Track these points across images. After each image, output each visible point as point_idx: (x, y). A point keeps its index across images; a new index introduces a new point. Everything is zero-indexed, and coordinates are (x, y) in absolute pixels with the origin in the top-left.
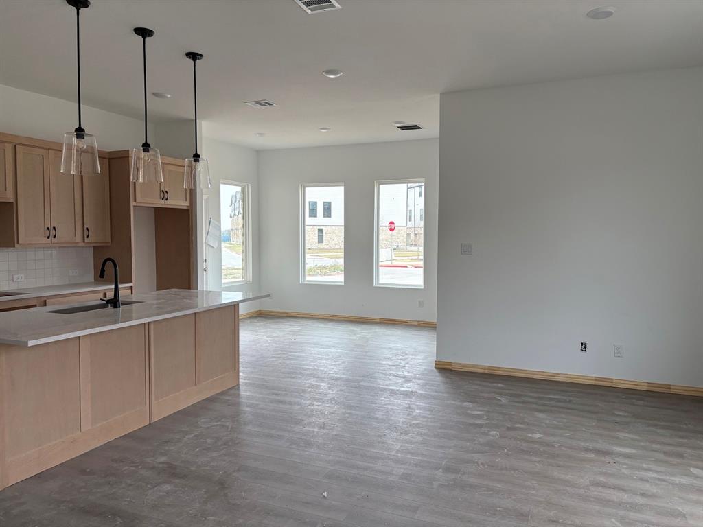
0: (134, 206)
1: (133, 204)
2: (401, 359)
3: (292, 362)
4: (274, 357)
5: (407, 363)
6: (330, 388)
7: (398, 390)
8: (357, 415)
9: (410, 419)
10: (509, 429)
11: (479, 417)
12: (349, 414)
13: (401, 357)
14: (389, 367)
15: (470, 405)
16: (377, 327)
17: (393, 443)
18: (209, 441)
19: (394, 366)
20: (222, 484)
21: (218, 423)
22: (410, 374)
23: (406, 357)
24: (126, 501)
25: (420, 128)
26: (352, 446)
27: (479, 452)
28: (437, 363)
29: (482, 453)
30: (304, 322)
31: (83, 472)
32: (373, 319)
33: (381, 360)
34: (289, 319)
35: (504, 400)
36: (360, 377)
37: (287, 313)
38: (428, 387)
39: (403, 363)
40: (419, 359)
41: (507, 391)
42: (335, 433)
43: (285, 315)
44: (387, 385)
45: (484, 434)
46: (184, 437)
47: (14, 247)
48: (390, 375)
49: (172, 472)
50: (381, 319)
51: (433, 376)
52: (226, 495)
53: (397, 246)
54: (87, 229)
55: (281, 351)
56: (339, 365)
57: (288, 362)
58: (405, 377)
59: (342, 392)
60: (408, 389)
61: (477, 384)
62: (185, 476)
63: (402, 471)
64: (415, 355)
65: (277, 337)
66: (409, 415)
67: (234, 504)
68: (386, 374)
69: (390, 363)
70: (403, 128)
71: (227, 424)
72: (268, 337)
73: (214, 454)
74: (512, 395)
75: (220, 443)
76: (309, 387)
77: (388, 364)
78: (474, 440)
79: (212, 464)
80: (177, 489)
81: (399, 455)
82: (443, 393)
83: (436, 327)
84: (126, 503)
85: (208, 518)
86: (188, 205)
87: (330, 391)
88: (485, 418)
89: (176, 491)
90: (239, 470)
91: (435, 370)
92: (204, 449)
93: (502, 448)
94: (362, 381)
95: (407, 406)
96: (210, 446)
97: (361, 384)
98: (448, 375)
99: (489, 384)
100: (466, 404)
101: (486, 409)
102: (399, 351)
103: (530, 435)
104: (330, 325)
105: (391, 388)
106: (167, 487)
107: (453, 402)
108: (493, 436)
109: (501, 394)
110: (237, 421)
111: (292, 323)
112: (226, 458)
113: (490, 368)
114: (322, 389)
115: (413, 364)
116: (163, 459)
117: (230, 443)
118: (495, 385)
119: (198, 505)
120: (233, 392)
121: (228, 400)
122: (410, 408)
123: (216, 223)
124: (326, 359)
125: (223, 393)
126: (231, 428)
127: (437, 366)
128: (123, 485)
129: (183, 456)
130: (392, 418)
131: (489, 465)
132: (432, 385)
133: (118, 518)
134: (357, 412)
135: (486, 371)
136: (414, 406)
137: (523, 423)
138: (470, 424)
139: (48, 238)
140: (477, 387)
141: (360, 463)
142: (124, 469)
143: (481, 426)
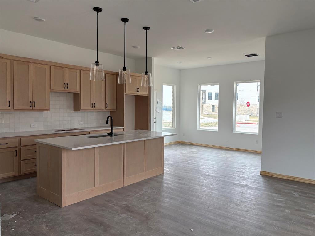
0: (125, 95)
1: (124, 94)
2: (243, 169)
3: (189, 165)
4: (181, 163)
5: (246, 171)
6: (204, 179)
7: (238, 184)
8: (215, 193)
9: (242, 199)
10: (296, 210)
11: (280, 202)
12: (212, 192)
13: (244, 168)
14: (236, 172)
15: (276, 195)
16: (234, 153)
17: (231, 209)
18: (145, 197)
19: (239, 172)
20: (147, 218)
21: (151, 190)
22: (246, 176)
23: (245, 168)
24: (107, 219)
25: (257, 55)
26: (210, 208)
27: (277, 220)
28: (261, 172)
29: (279, 221)
30: (198, 148)
31: (94, 204)
32: (232, 148)
33: (232, 168)
34: (192, 146)
35: (296, 195)
36: (221, 175)
37: (191, 143)
38: (254, 183)
39: (244, 171)
40: (252, 169)
41: (300, 190)
42: (203, 201)
43: (190, 144)
44: (233, 181)
45: (282, 211)
46: (136, 194)
47: (79, 111)
48: (236, 176)
49: (128, 209)
50: (236, 149)
51: (258, 178)
52: (147, 223)
53: (252, 114)
54: (107, 104)
55: (185, 160)
56: (211, 169)
57: (187, 165)
58: (243, 177)
59: (210, 182)
60: (243, 184)
61: (282, 185)
62: (132, 211)
63: (233, 224)
64: (251, 167)
65: (184, 153)
66: (242, 196)
67: (150, 228)
68: (233, 175)
69: (237, 170)
70: (249, 56)
71: (155, 191)
72: (180, 153)
73: (147, 204)
74: (302, 192)
75: (150, 199)
76: (195, 178)
77: (235, 171)
78: (276, 214)
79: (144, 208)
80: (128, 217)
81: (233, 216)
82: (262, 187)
83: (261, 154)
84: (107, 220)
85: (138, 232)
86: (148, 94)
87: (204, 181)
88: (284, 203)
89: (127, 218)
90: (155, 212)
91: (260, 175)
92: (143, 201)
93: (291, 220)
94: (221, 177)
95: (242, 192)
96: (145, 200)
97: (220, 179)
98: (267, 178)
99: (289, 185)
100: (274, 194)
101: (285, 198)
102: (243, 165)
103: (309, 215)
104: (210, 150)
105: (235, 182)
106: (124, 215)
107: (268, 193)
108: (286, 213)
109: (295, 191)
110: (160, 190)
111: (192, 148)
112: (151, 206)
113: (291, 177)
114: (201, 179)
115: (249, 172)
116: (125, 203)
117: (154, 200)
118: (293, 186)
119: (135, 225)
120: (160, 176)
121: (158, 180)
122: (243, 193)
123: (160, 102)
124: (205, 166)
125: (156, 177)
126: (156, 193)
127: (261, 174)
128: (107, 212)
129: (133, 202)
130: (233, 197)
131: (282, 228)
132: (257, 183)
133: (102, 226)
134: (215, 192)
135: (289, 179)
136: (245, 192)
137: (306, 208)
138: (275, 205)
139: (92, 107)
140: (282, 186)
141: (213, 217)
142: (109, 205)
143: (280, 207)
